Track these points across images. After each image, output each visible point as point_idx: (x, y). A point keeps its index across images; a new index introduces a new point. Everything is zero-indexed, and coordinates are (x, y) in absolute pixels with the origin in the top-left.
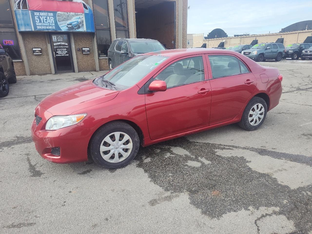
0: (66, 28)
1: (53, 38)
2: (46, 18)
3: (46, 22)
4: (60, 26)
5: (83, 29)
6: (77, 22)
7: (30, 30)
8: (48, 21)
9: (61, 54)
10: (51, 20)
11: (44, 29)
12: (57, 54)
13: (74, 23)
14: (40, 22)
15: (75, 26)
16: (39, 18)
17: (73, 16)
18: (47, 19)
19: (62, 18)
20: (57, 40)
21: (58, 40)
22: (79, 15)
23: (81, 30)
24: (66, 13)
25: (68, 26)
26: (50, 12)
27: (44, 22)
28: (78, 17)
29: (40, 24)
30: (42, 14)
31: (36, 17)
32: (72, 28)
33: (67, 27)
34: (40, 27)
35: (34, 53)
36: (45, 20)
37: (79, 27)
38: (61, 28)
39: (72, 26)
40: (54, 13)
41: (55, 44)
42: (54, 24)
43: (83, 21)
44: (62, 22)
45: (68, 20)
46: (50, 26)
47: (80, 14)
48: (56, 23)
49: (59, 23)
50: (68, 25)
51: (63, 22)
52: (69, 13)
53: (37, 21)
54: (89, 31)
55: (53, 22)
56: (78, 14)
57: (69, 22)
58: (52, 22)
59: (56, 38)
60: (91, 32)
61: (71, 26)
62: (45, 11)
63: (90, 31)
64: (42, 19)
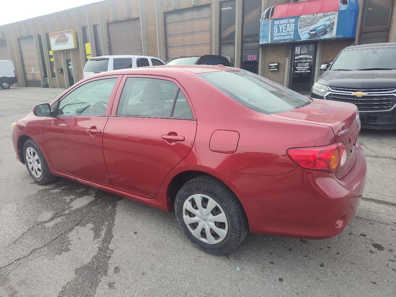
0: (307, 35)
1: (296, 50)
2: (286, 26)
3: (285, 31)
4: (300, 34)
5: (332, 35)
6: (325, 25)
7: (266, 43)
8: (287, 29)
9: (301, 70)
10: (291, 27)
11: (280, 40)
12: (297, 70)
13: (320, 28)
14: (279, 32)
15: (320, 32)
16: (278, 27)
17: (321, 18)
18: (286, 28)
19: (305, 23)
20: (300, 51)
21: (302, 52)
22: (330, 15)
23: (327, 36)
24: (311, 16)
25: (311, 33)
26: (292, 18)
27: (282, 32)
28: (328, 18)
29: (278, 34)
30: (282, 22)
31: (275, 26)
32: (316, 35)
33: (309, 34)
34: (277, 38)
35: (270, 68)
36: (284, 28)
37: (325, 33)
38: (301, 37)
39: (316, 32)
40: (297, 18)
41: (296, 58)
42: (293, 33)
43: (333, 23)
44: (303, 29)
45: (312, 25)
46: (288, 35)
47: (331, 13)
48: (296, 31)
49: (299, 30)
50: (311, 31)
51: (306, 28)
52: (315, 15)
53: (276, 31)
54: (340, 36)
55: (293, 30)
56: (329, 13)
57: (312, 27)
58: (291, 31)
59: (299, 50)
60: (344, 37)
61: (314, 32)
62: (286, 18)
63: (342, 37)
64: (281, 28)
